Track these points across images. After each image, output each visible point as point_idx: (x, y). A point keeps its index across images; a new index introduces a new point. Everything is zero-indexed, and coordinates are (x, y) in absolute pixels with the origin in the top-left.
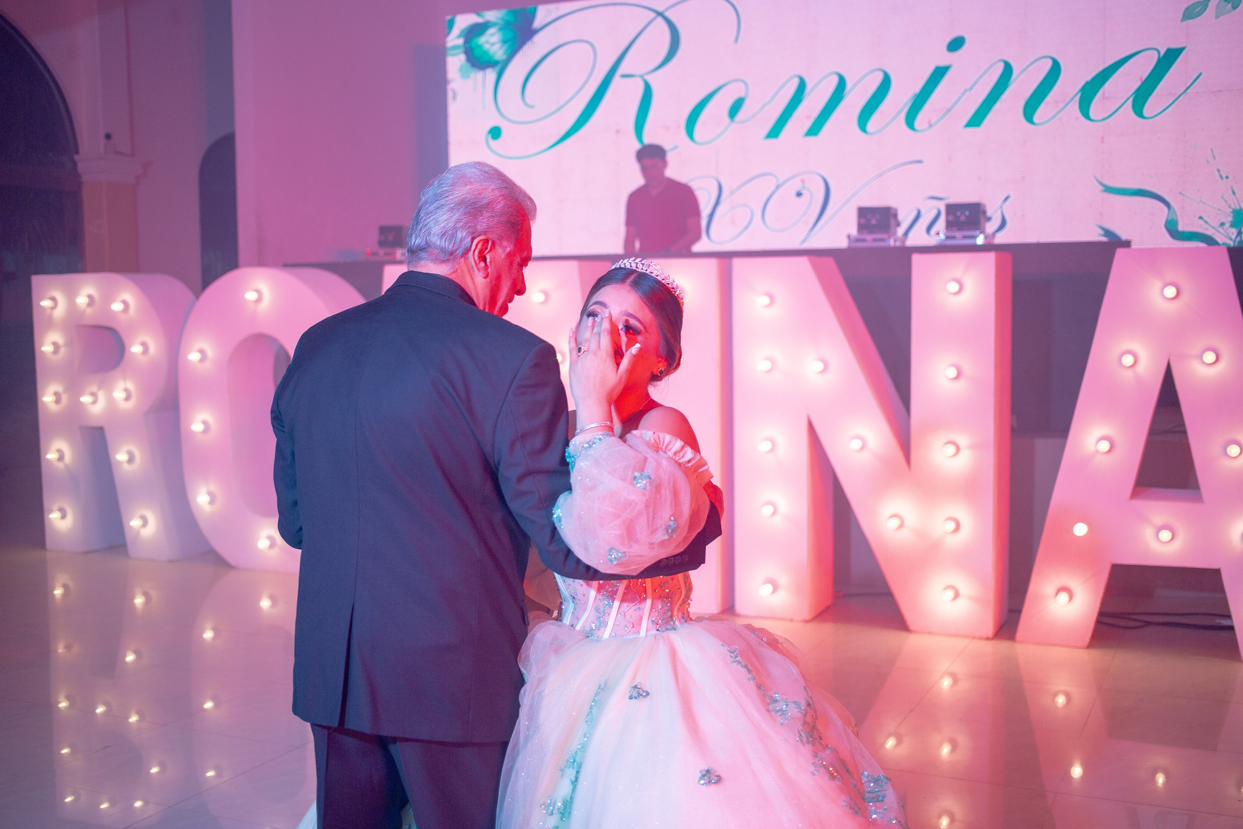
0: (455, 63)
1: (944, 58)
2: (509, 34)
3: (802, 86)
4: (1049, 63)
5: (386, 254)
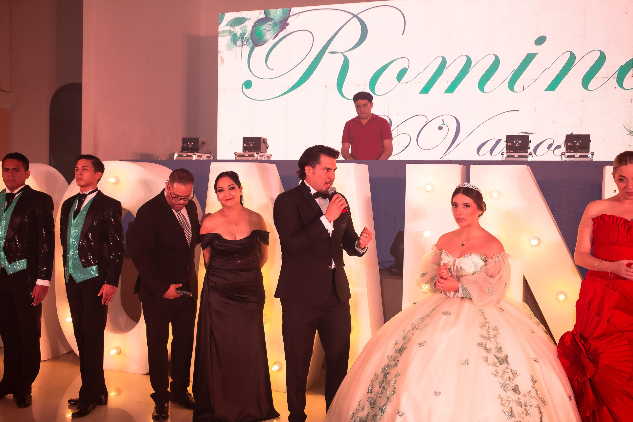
0: (223, 41)
1: (533, 49)
3: (444, 62)
4: (598, 54)
5: (187, 156)
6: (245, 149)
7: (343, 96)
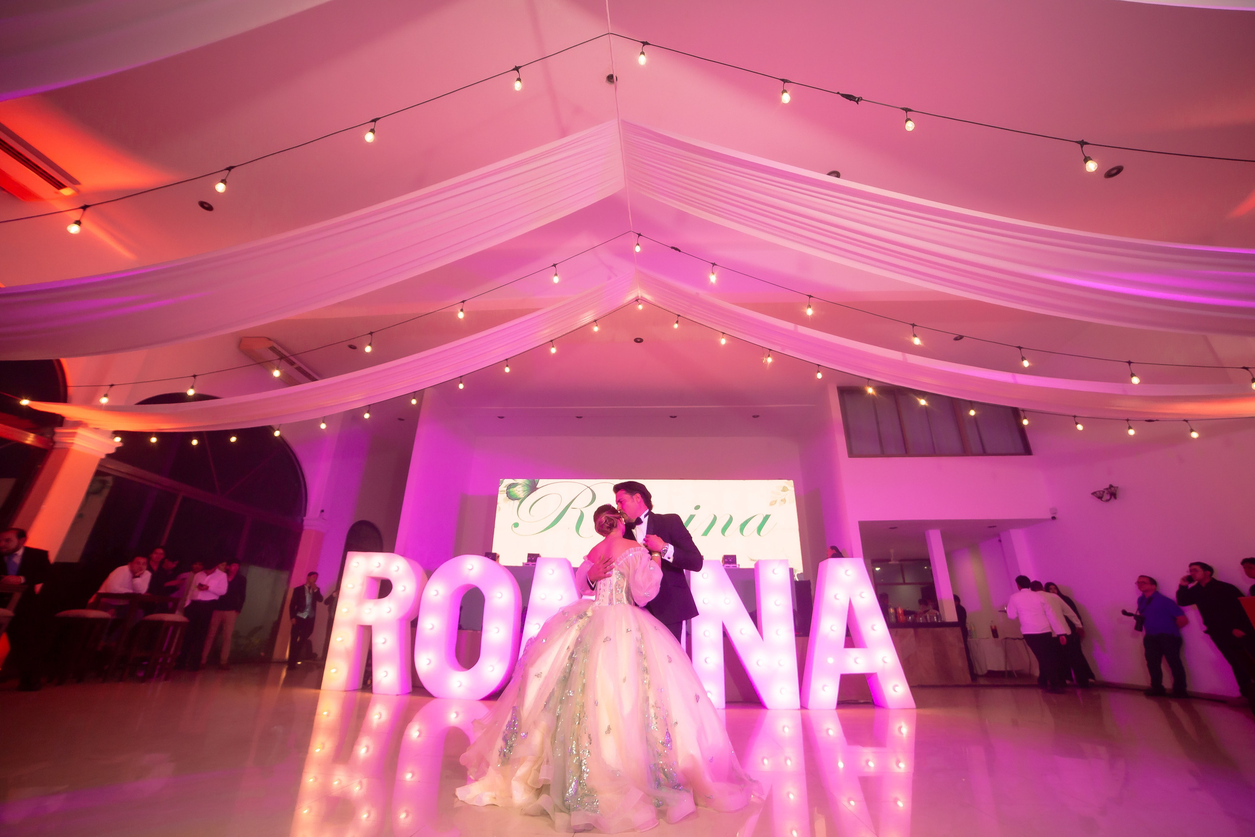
0: (502, 497)
1: (694, 512)
2: (526, 488)
4: (729, 516)
6: (528, 560)
7: (579, 535)
